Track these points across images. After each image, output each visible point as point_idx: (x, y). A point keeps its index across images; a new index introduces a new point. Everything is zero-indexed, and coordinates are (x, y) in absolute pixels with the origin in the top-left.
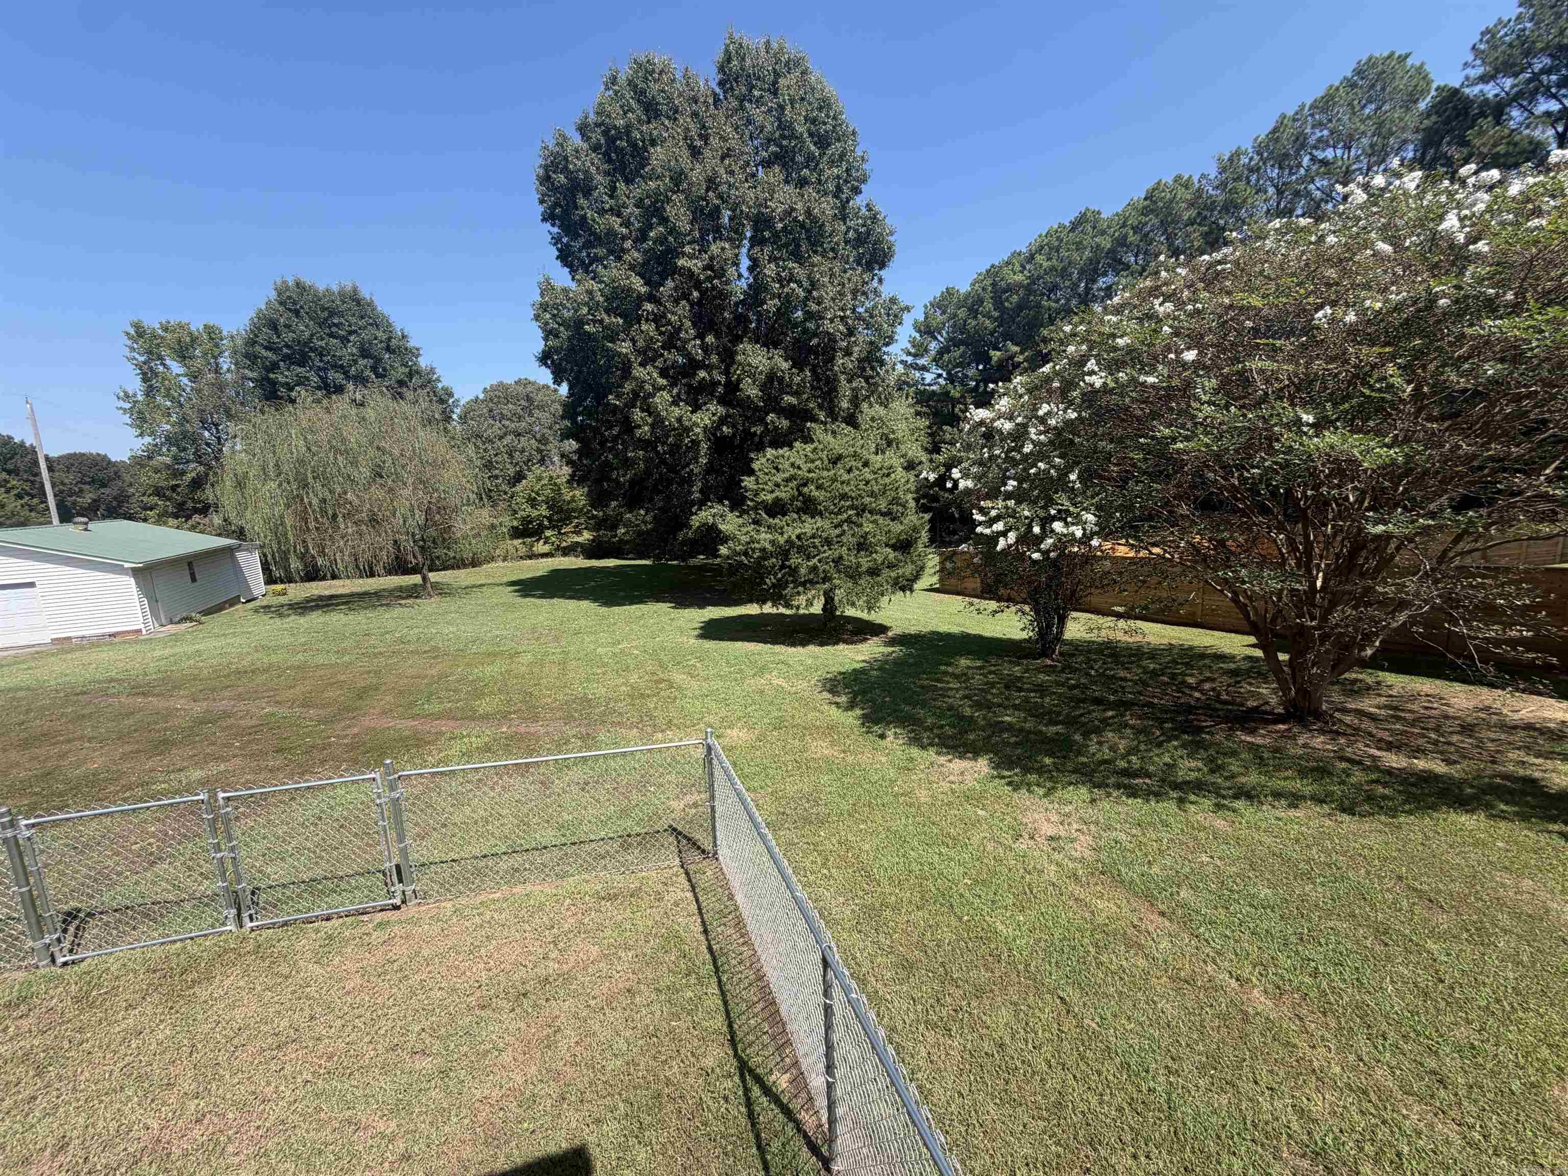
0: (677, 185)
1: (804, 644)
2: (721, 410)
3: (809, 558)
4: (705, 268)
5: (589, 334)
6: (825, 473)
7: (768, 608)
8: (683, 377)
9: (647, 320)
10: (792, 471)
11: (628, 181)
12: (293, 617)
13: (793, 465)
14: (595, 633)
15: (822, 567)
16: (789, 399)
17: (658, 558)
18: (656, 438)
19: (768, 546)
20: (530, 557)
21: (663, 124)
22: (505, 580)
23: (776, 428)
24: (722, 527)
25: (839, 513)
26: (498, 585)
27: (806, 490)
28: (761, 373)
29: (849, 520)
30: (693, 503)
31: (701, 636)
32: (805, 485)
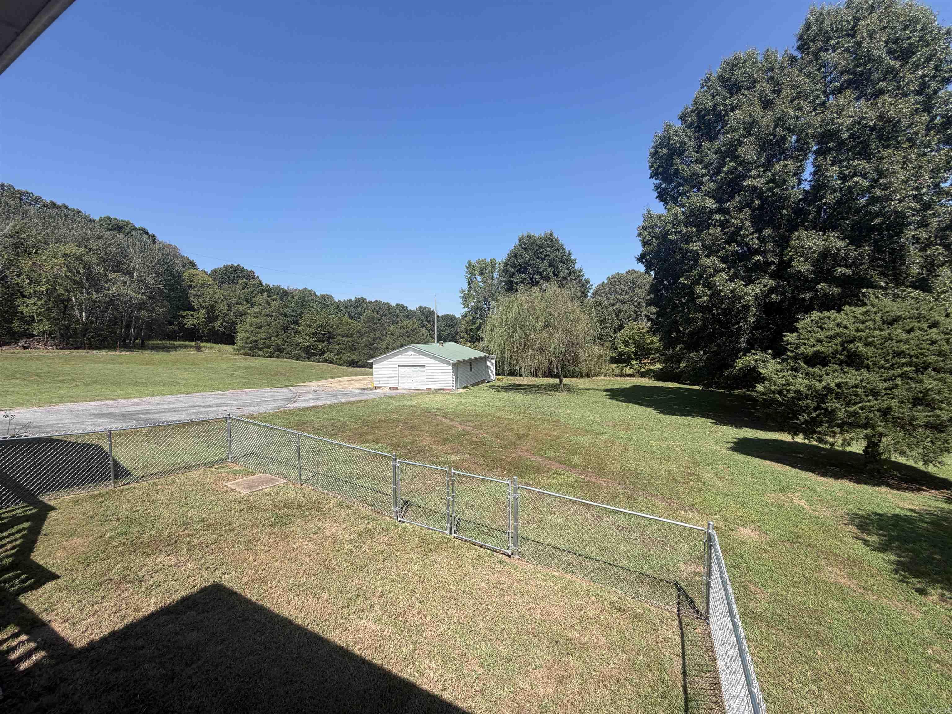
0: (749, 131)
1: (837, 476)
2: (771, 283)
3: (848, 404)
4: (768, 182)
5: (672, 241)
6: (877, 333)
7: (800, 439)
8: (740, 262)
9: (715, 226)
10: (837, 330)
11: (711, 139)
12: (502, 393)
13: (839, 325)
14: (651, 430)
15: (863, 415)
16: (841, 271)
17: (708, 386)
18: (713, 304)
19: (803, 389)
20: (621, 376)
21: (743, 94)
22: (603, 387)
23: (826, 295)
24: (762, 371)
25: (892, 367)
26: (598, 390)
27: (851, 346)
28: (814, 252)
29: (904, 376)
30: (739, 350)
31: (733, 449)
32: (851, 342)
